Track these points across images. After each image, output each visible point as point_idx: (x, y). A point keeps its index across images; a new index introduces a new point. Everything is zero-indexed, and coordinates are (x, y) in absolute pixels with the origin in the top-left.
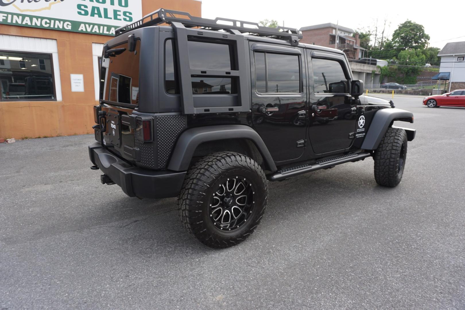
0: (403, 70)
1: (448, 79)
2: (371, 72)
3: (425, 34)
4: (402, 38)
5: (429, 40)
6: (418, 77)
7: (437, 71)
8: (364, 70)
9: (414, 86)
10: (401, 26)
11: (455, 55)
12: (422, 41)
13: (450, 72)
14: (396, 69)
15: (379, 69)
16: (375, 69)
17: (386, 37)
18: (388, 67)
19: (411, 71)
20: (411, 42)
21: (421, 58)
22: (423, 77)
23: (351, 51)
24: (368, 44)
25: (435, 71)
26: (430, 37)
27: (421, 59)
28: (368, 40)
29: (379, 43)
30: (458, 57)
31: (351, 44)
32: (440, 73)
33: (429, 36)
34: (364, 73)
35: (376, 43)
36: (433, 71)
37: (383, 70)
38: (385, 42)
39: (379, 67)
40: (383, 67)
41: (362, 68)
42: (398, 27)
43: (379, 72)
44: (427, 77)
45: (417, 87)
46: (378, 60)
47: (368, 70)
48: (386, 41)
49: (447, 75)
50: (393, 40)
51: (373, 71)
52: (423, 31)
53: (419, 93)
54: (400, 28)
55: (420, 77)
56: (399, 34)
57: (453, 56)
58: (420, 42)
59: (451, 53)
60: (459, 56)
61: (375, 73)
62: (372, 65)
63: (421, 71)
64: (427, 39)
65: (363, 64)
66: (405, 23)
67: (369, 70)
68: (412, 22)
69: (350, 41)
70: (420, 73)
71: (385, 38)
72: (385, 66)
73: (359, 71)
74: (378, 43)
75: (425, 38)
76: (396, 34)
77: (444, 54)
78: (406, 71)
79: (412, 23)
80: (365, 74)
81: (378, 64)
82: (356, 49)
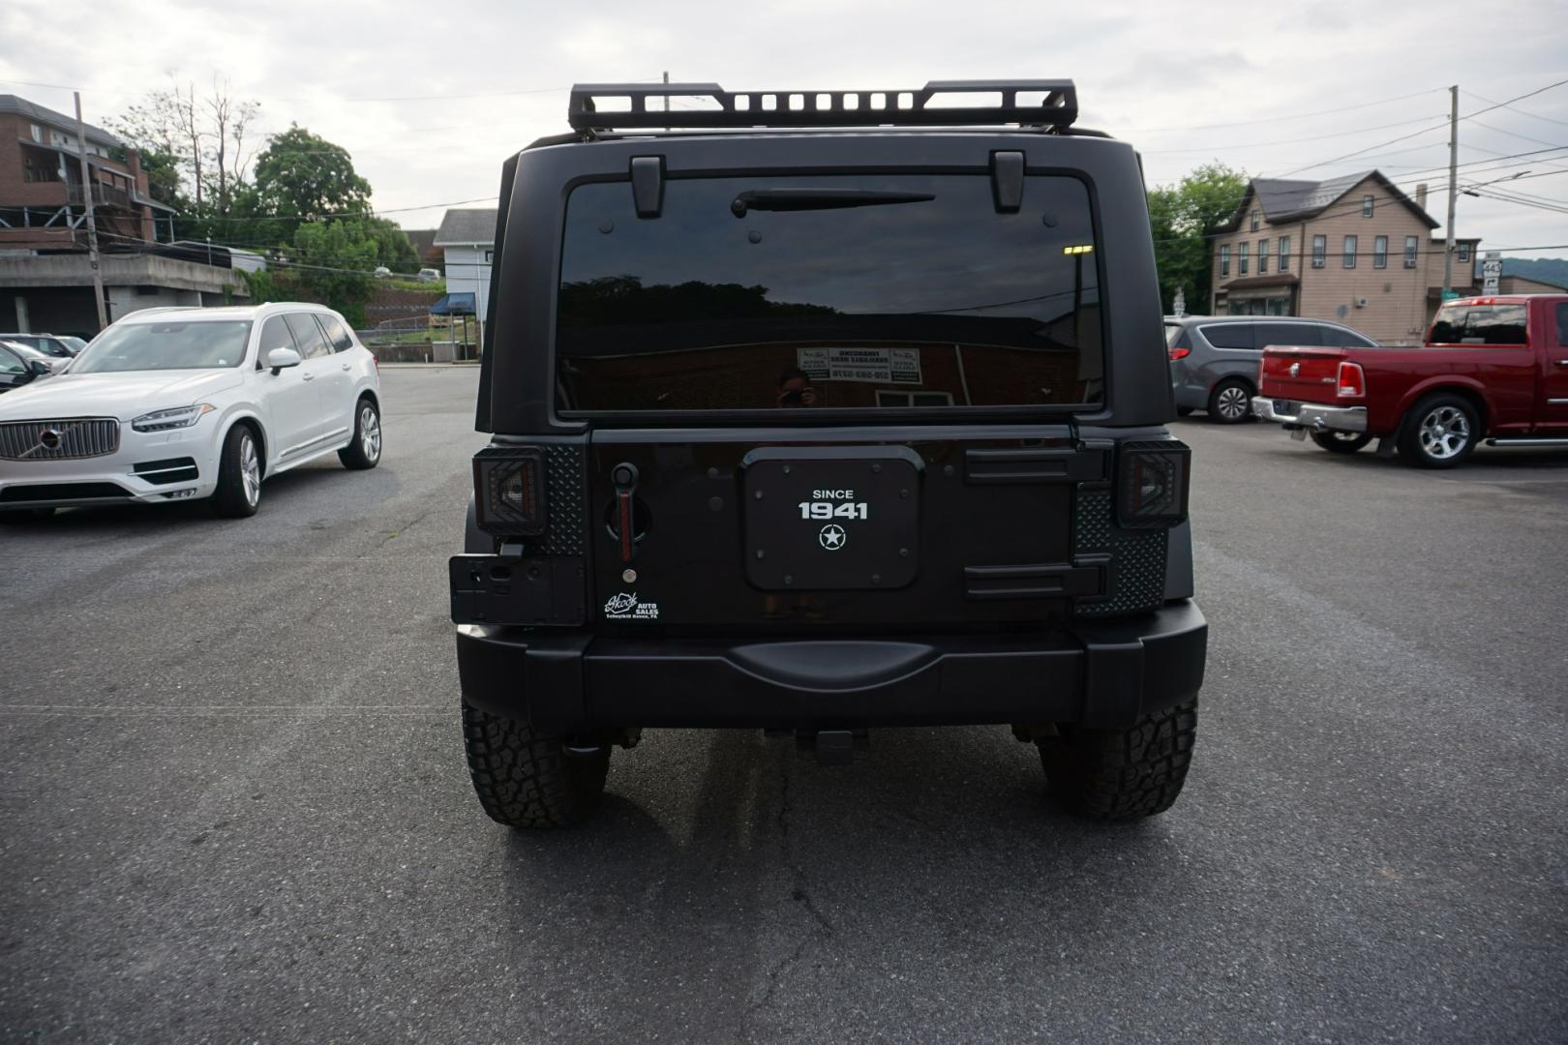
0: (317, 285)
1: (472, 311)
2: (218, 291)
3: (356, 177)
4: (288, 181)
5: (369, 194)
6: (368, 307)
7: (415, 289)
8: (195, 283)
9: (372, 335)
10: (279, 143)
11: (478, 246)
12: (351, 197)
13: (474, 294)
14: (296, 282)
15: (243, 279)
16: (232, 281)
17: (234, 175)
18: (270, 276)
19: (343, 288)
20: (319, 198)
21: (366, 248)
22: (381, 308)
23: (125, 212)
24: (174, 191)
25: (410, 288)
26: (372, 187)
27: (367, 252)
28: (173, 180)
29: (214, 190)
30: (487, 253)
31: (120, 186)
32: (449, 295)
33: (369, 182)
34: (196, 292)
35: (202, 189)
36: (407, 290)
37: (256, 285)
38: (232, 188)
39: (240, 273)
40: (253, 275)
41: (186, 276)
42: (270, 145)
43: (245, 290)
44: (394, 308)
45: (379, 338)
46: (232, 250)
47: (205, 283)
48: (237, 187)
49: (468, 300)
50: (261, 185)
51: (224, 287)
52: (350, 169)
53: (396, 357)
54: (274, 147)
55: (375, 308)
56: (276, 169)
57: (473, 246)
58: (346, 198)
59: (466, 240)
60: (489, 250)
61: (234, 293)
62: (216, 268)
63: (374, 289)
64: (363, 191)
65: (187, 263)
66: (290, 134)
67: (212, 285)
68: (311, 133)
69: (113, 174)
70: (370, 295)
71: (232, 178)
72: (259, 269)
73: (180, 286)
74: (209, 192)
75: (358, 189)
76: (265, 169)
77: (451, 240)
78: (330, 289)
79: (309, 138)
80: (200, 295)
81: (236, 263)
82: (138, 207)
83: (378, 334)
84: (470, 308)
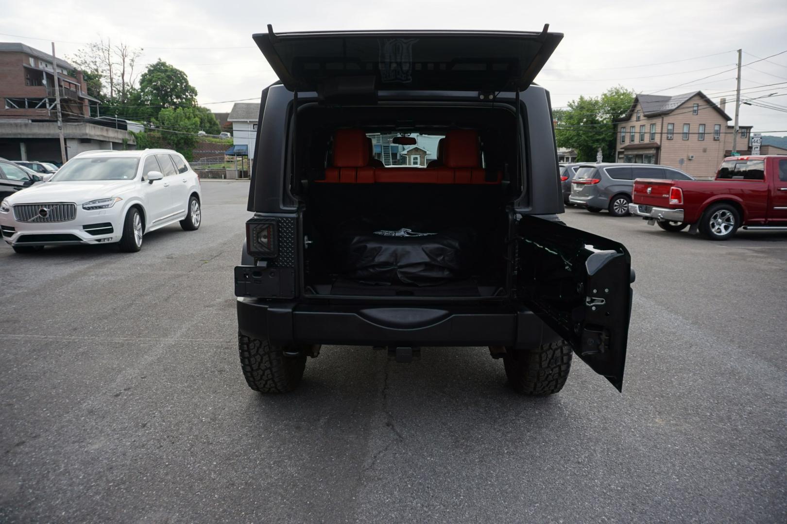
0: (170, 139)
1: (247, 154)
2: (121, 142)
3: (190, 86)
4: (156, 88)
5: (196, 95)
6: (194, 151)
7: (218, 142)
8: (109, 137)
9: (196, 165)
10: (152, 69)
11: (250, 122)
12: (187, 96)
13: (247, 145)
14: (159, 138)
15: (133, 136)
16: (127, 137)
17: (129, 84)
18: (146, 135)
19: (183, 141)
20: (171, 96)
21: (194, 122)
22: (201, 151)
23: (75, 102)
24: (99, 92)
25: (215, 142)
26: (198, 91)
27: (194, 123)
28: (99, 86)
29: (119, 91)
30: (254, 125)
31: (73, 89)
32: (235, 145)
33: (196, 89)
34: (110, 142)
35: (113, 91)
36: (214, 143)
37: (139, 139)
38: (128, 91)
39: (132, 133)
40: (138, 134)
41: (105, 134)
42: (147, 69)
43: (134, 141)
44: (207, 151)
45: (200, 166)
46: (127, 121)
47: (114, 138)
48: (131, 90)
49: (244, 148)
50: (142, 89)
51: (123, 140)
52: (187, 82)
53: (208, 176)
54: (149, 71)
55: (198, 152)
56: (150, 81)
57: (247, 122)
58: (184, 96)
59: (243, 118)
60: (255, 123)
61: (128, 143)
62: (120, 130)
63: (197, 142)
64: (193, 93)
65: (105, 128)
66: (157, 64)
67: (118, 139)
68: (167, 64)
69: (70, 83)
70: (196, 145)
71: (128, 85)
72: (141, 131)
73: (102, 139)
74: (117, 92)
75: (190, 92)
76: (146, 80)
77: (236, 119)
78: (175, 142)
79: (167, 67)
80: (111, 144)
81: (129, 128)
82: (82, 99)
83: (199, 164)
84: (245, 153)
